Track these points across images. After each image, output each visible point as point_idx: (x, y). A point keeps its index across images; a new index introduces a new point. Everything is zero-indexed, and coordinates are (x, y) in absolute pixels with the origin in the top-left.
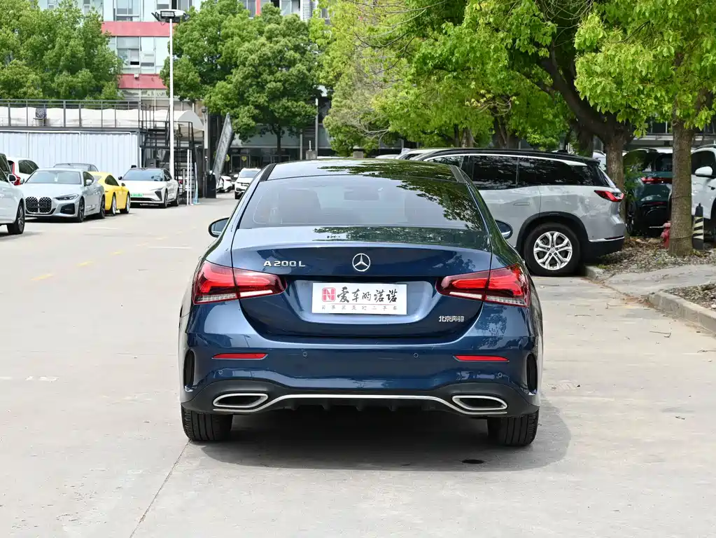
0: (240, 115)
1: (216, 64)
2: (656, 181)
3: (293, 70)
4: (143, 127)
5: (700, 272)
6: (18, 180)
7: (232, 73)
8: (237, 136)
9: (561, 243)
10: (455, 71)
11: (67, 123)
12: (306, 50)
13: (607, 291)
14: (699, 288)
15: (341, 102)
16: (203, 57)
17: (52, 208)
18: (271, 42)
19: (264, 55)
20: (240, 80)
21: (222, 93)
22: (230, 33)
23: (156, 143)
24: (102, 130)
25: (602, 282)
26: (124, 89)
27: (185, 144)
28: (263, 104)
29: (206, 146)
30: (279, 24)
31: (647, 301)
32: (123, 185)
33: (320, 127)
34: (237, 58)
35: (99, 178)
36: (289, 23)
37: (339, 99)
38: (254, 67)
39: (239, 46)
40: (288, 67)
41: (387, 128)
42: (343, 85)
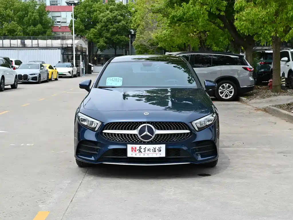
0: (100, 42)
1: (90, 22)
2: (265, 63)
3: (121, 24)
4: (62, 46)
5: (284, 99)
6: (15, 68)
7: (96, 25)
8: (99, 50)
9: (230, 88)
10: (185, 22)
11: (33, 46)
12: (125, 16)
13: (248, 107)
14: (286, 104)
15: (139, 36)
16: (85, 19)
17: (28, 78)
18: (112, 13)
19: (109, 18)
20: (100, 28)
21: (93, 33)
22: (95, 10)
23: (68, 53)
24: (47, 48)
25: (246, 103)
26: (55, 32)
27: (79, 53)
28: (109, 37)
29: (87, 54)
30: (115, 6)
31: (265, 110)
32: (56, 69)
33: (132, 46)
34: (98, 19)
35: (46, 66)
36: (118, 5)
37: (139, 35)
38: (105, 23)
39: (99, 14)
40: (118, 23)
41: (158, 46)
42: (140, 29)
